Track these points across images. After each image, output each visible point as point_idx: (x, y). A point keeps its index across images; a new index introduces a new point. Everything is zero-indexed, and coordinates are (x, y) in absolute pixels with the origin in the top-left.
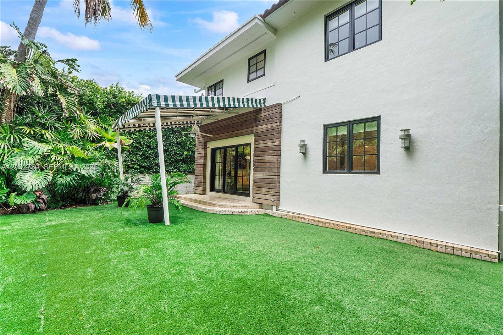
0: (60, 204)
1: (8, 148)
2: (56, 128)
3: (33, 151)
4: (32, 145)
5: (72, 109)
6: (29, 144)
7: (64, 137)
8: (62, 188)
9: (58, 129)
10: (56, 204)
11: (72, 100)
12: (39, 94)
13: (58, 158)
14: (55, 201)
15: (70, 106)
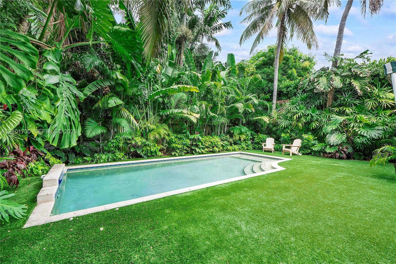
0: (363, 157)
1: (326, 121)
2: (355, 105)
3: (336, 121)
4: (335, 118)
5: (365, 88)
6: (334, 118)
7: (361, 109)
8: (360, 146)
9: (357, 105)
10: (360, 157)
11: (364, 82)
12: (339, 87)
13: (355, 125)
14: (359, 154)
15: (363, 86)
